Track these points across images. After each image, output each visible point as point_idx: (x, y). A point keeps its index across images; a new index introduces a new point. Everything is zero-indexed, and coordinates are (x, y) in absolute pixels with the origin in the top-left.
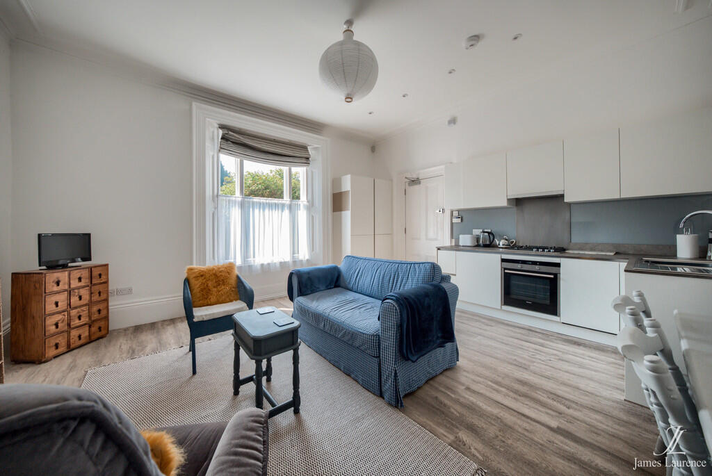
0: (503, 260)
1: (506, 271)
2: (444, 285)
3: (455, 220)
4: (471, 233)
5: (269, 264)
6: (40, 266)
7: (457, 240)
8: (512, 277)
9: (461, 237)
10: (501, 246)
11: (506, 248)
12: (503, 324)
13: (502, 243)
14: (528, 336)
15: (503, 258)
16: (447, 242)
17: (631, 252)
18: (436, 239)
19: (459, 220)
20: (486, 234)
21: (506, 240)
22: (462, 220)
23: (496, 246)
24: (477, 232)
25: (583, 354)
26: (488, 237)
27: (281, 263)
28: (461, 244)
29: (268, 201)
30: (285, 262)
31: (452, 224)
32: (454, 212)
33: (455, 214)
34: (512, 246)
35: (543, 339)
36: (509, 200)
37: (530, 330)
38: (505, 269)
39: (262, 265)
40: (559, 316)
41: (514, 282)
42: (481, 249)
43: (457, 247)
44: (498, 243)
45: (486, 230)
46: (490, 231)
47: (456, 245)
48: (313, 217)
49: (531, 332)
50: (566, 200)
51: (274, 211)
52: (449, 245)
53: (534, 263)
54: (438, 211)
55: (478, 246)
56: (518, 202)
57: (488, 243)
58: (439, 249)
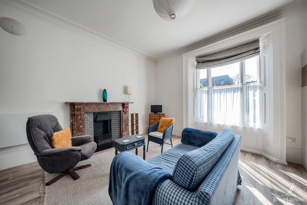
5: (223, 125)
6: (151, 112)
27: (232, 126)
29: (223, 88)
30: (236, 127)
39: (219, 125)
48: (265, 94)
51: (228, 93)
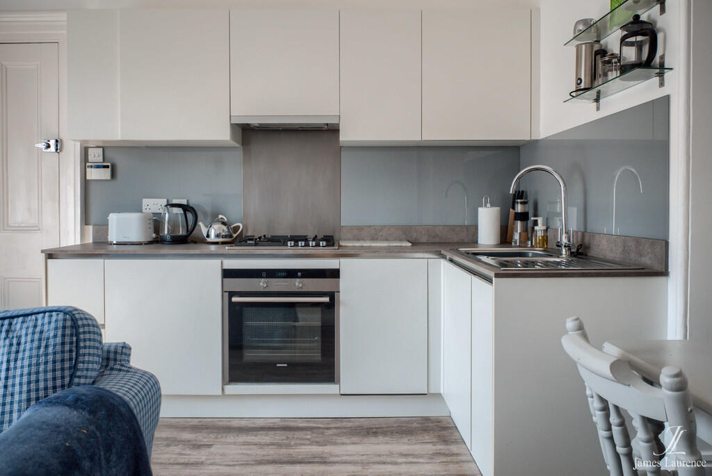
0: (228, 274)
1: (235, 299)
2: (115, 385)
3: (93, 174)
4: (138, 209)
7: (103, 227)
8: (248, 312)
9: (113, 218)
10: (213, 238)
11: (223, 243)
12: (228, 429)
13: (214, 231)
14: (288, 446)
15: (226, 267)
16: (72, 235)
17: (424, 239)
18: (36, 229)
19: (105, 174)
20: (179, 211)
21: (224, 223)
22: (113, 175)
23: (202, 241)
24: (154, 205)
25: (391, 454)
26: (181, 219)
28: (113, 237)
31: (86, 184)
32: (91, 151)
33: (95, 155)
34: (236, 238)
35: (318, 443)
36: (234, 127)
37: (286, 427)
38: (232, 294)
40: (339, 382)
41: (250, 323)
42: (166, 250)
43: (99, 249)
44: (204, 231)
45: (175, 201)
46: (184, 202)
47: (95, 243)
49: (290, 434)
50: (345, 137)
52: (78, 242)
53: (291, 274)
54: (42, 146)
55: (158, 241)
56: (248, 133)
57: (181, 232)
58: (50, 255)
